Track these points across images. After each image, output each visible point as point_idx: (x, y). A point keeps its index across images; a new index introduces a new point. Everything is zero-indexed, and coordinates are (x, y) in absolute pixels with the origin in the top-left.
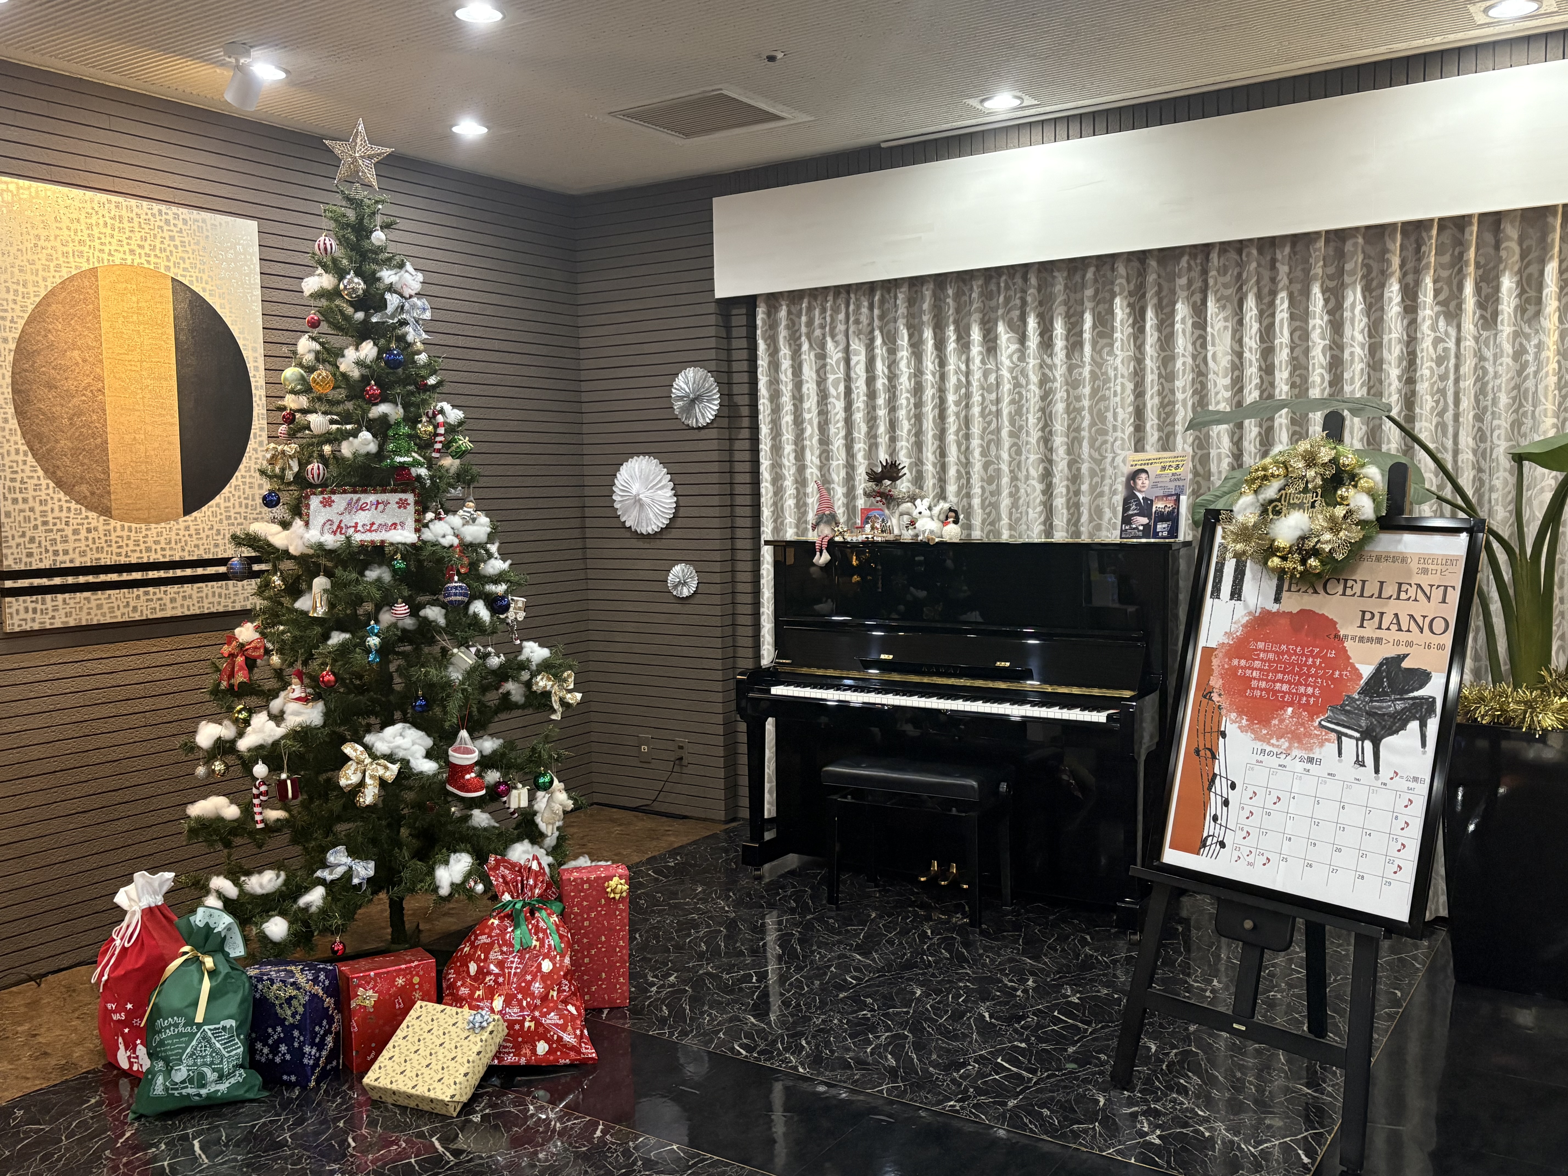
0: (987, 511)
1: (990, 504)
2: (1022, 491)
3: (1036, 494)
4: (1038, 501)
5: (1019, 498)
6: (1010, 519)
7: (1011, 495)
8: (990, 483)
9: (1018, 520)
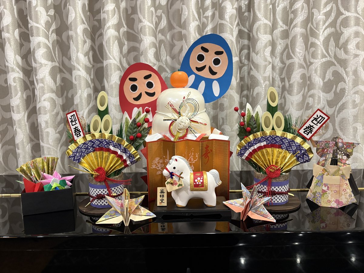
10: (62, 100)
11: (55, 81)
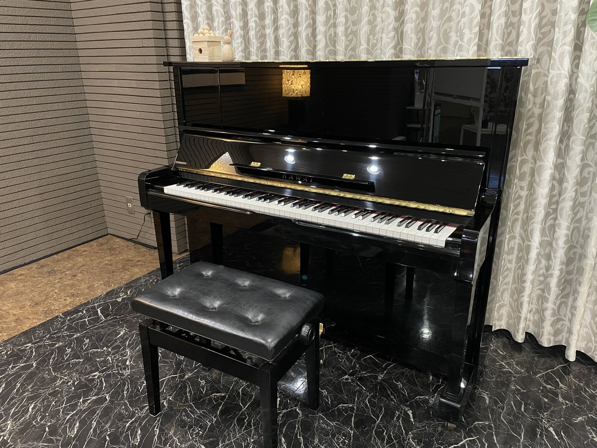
0: (350, 38)
1: (352, 32)
2: (379, 19)
3: (390, 20)
4: (391, 27)
5: (376, 26)
6: (368, 44)
7: (370, 22)
8: (353, 13)
9: (374, 45)
10: (294, 20)
11: (290, 7)
